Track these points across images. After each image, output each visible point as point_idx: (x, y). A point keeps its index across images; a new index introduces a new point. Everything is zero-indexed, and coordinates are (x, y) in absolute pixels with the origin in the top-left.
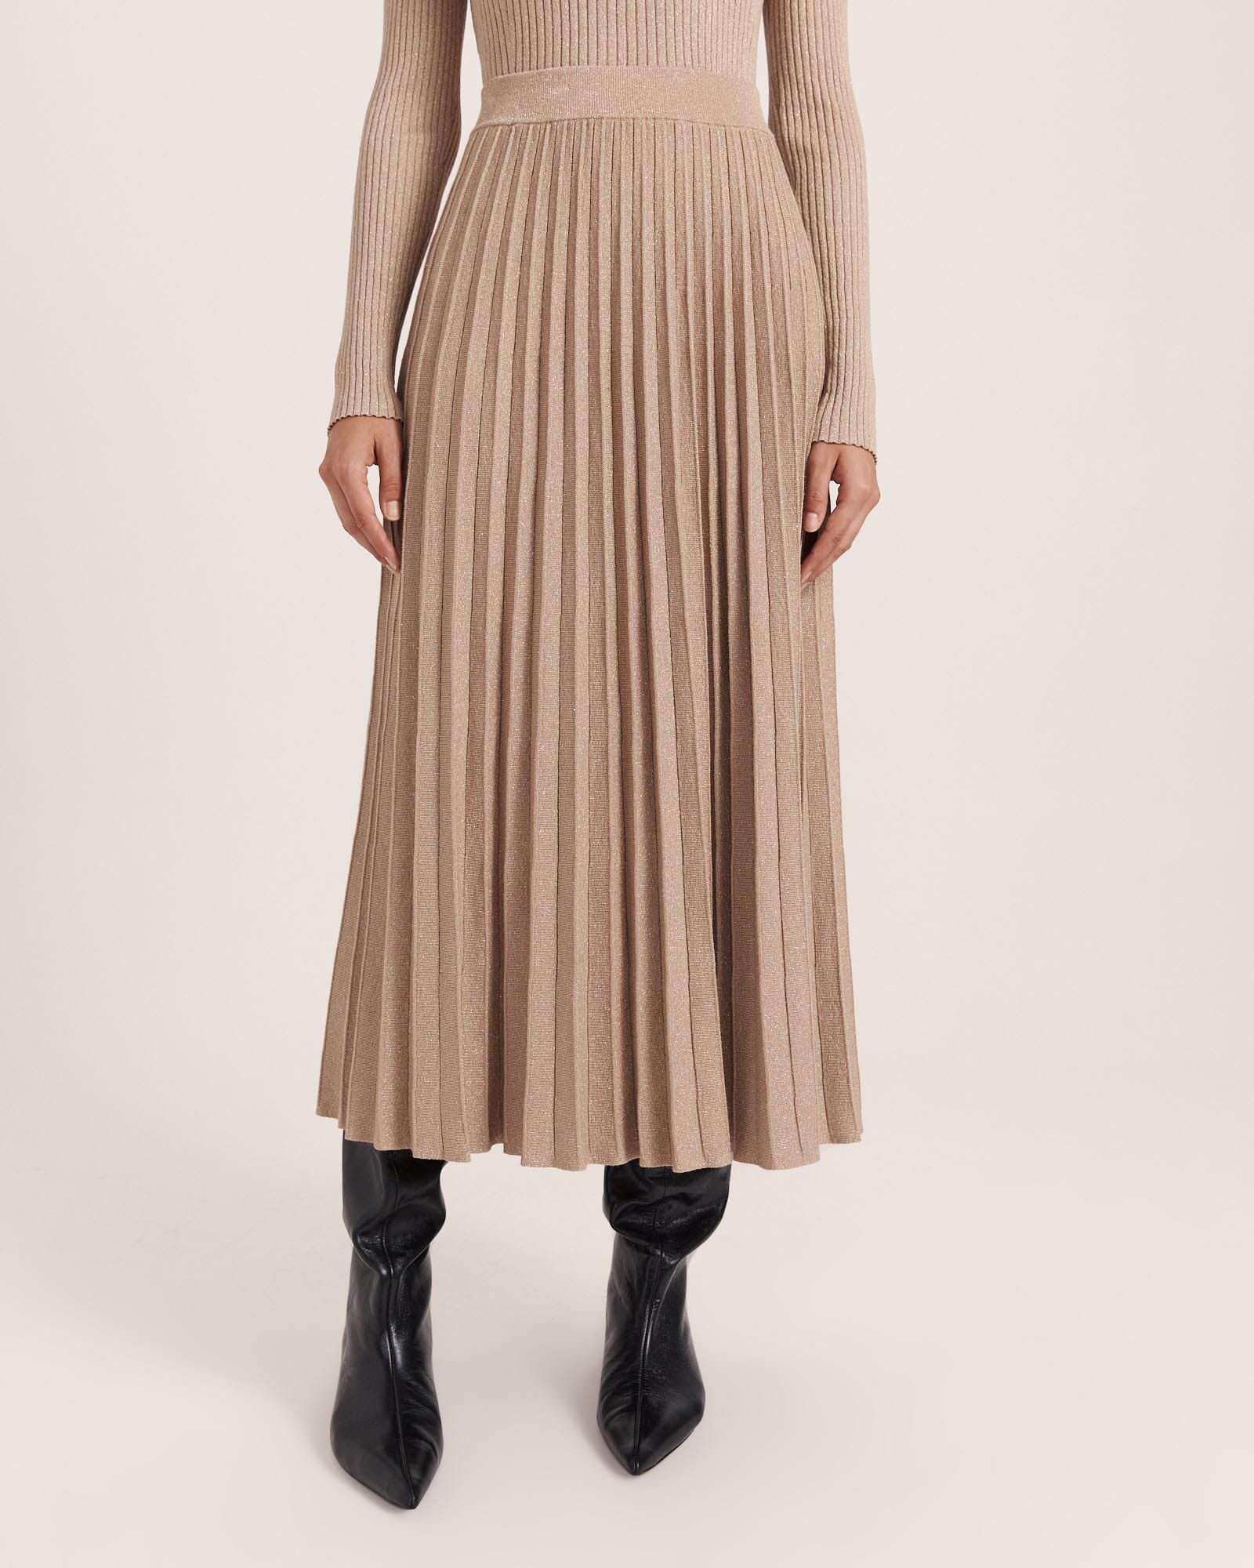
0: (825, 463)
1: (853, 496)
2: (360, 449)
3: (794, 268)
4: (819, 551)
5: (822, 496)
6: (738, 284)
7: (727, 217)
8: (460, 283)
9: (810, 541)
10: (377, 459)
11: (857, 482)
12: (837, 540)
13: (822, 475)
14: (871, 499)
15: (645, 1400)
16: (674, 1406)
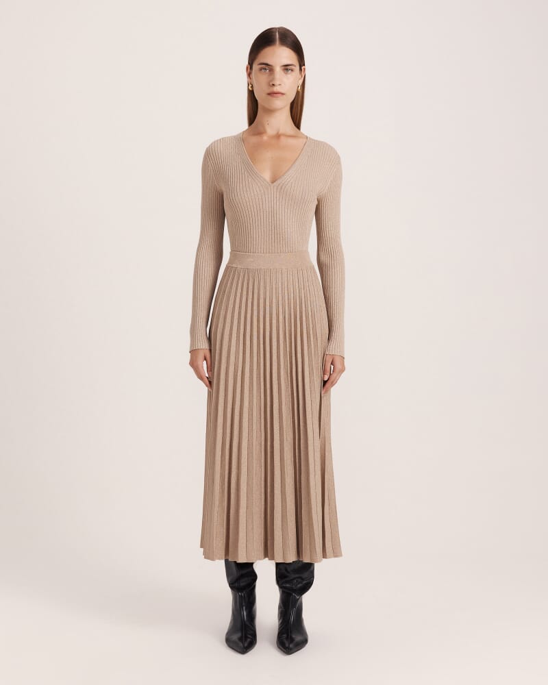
0: (329, 360)
1: (337, 370)
2: (201, 356)
3: (318, 307)
4: (327, 385)
5: (329, 369)
6: (301, 313)
7: (298, 294)
8: (222, 313)
9: (325, 383)
10: (205, 359)
11: (338, 366)
12: (333, 382)
13: (328, 365)
14: (343, 370)
15: (291, 637)
16: (298, 638)
